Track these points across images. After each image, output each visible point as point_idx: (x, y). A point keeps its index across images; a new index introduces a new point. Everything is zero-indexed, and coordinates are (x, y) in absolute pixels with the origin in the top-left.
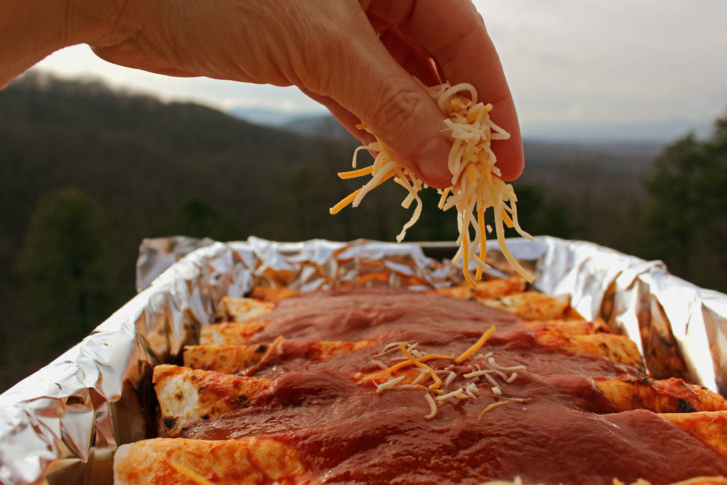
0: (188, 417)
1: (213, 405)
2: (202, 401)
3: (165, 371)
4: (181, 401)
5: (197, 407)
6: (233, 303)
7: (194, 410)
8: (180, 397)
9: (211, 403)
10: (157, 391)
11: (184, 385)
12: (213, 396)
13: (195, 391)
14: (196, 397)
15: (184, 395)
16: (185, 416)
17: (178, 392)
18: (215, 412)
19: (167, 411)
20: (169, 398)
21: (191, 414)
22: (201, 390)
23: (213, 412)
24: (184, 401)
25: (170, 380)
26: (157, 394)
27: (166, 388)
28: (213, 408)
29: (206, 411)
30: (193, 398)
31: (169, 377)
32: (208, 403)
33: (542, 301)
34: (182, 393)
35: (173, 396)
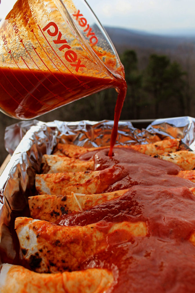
0: (33, 250)
1: (44, 245)
2: (39, 242)
3: (20, 222)
4: (29, 240)
5: (36, 244)
6: (49, 159)
7: (35, 246)
8: (28, 238)
9: (43, 244)
10: (17, 232)
11: (29, 232)
12: (44, 240)
13: (35, 236)
14: (36, 239)
15: (30, 237)
16: (31, 249)
17: (27, 235)
18: (45, 248)
19: (23, 245)
20: (23, 238)
21: (34, 248)
22: (38, 236)
23: (44, 248)
24: (30, 240)
25: (23, 228)
26: (17, 234)
27: (21, 232)
28: (44, 246)
29: (41, 247)
30: (34, 239)
31: (22, 226)
32: (42, 243)
33: (189, 156)
34: (29, 236)
35: (25, 237)
